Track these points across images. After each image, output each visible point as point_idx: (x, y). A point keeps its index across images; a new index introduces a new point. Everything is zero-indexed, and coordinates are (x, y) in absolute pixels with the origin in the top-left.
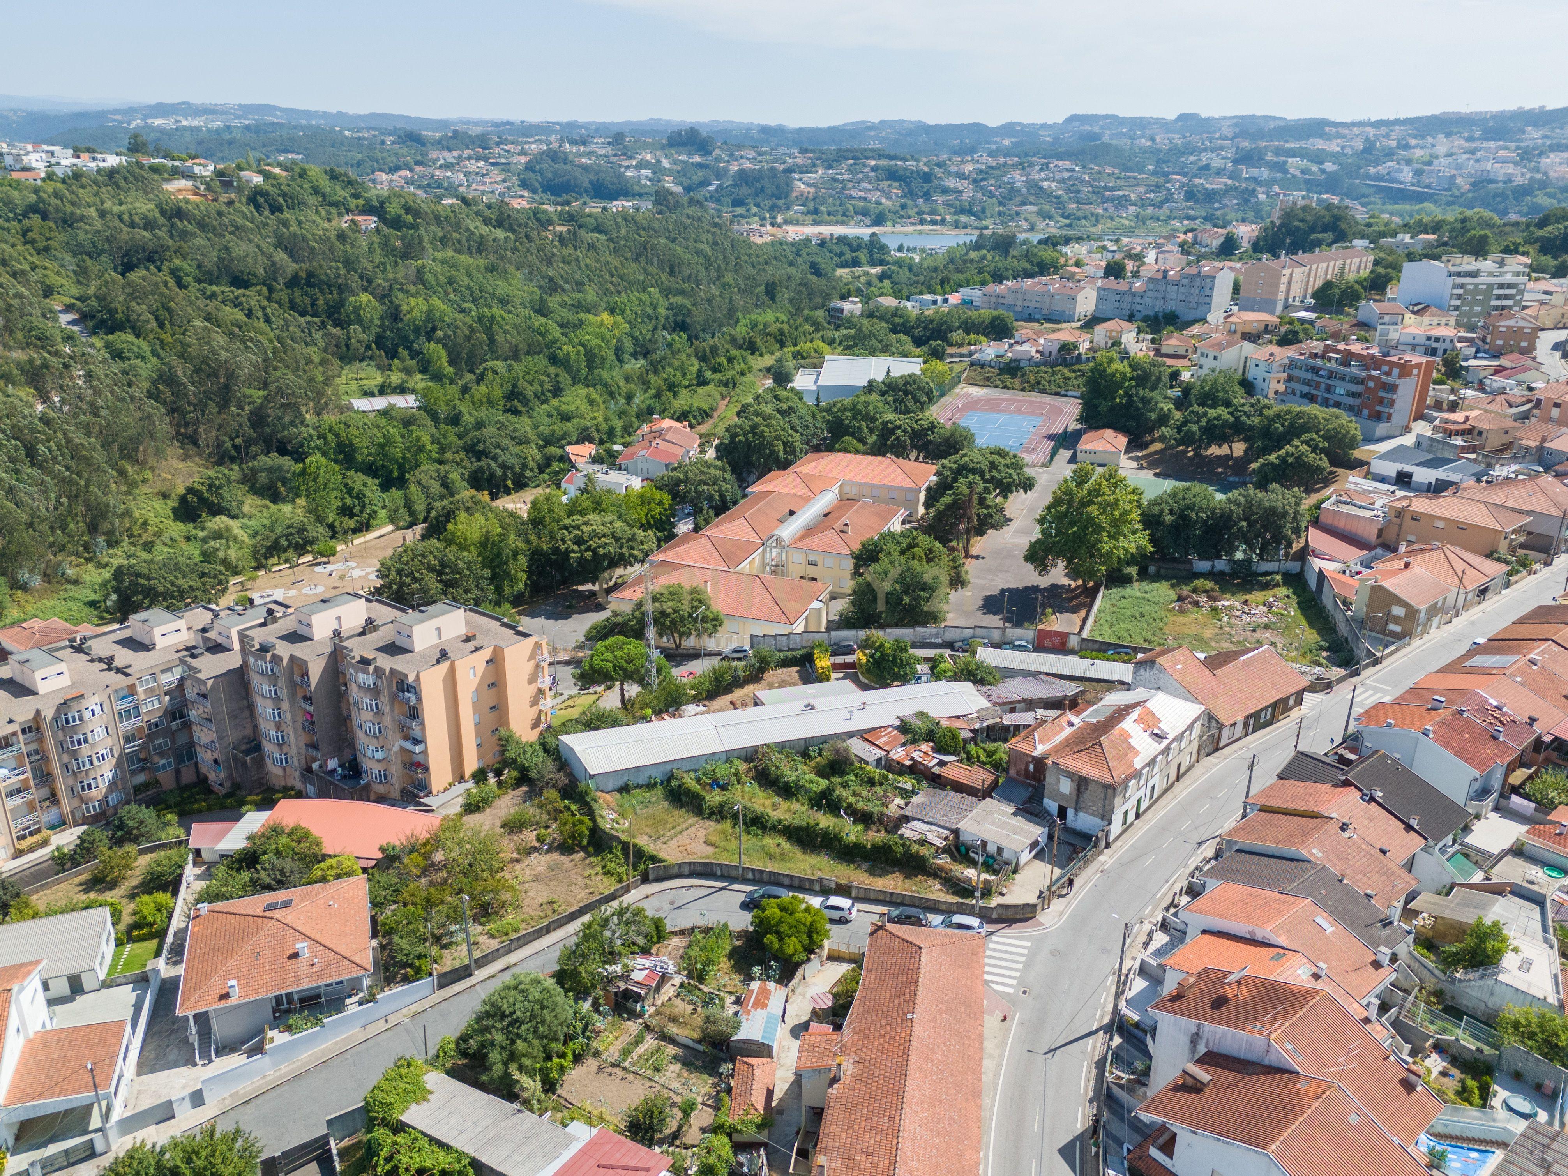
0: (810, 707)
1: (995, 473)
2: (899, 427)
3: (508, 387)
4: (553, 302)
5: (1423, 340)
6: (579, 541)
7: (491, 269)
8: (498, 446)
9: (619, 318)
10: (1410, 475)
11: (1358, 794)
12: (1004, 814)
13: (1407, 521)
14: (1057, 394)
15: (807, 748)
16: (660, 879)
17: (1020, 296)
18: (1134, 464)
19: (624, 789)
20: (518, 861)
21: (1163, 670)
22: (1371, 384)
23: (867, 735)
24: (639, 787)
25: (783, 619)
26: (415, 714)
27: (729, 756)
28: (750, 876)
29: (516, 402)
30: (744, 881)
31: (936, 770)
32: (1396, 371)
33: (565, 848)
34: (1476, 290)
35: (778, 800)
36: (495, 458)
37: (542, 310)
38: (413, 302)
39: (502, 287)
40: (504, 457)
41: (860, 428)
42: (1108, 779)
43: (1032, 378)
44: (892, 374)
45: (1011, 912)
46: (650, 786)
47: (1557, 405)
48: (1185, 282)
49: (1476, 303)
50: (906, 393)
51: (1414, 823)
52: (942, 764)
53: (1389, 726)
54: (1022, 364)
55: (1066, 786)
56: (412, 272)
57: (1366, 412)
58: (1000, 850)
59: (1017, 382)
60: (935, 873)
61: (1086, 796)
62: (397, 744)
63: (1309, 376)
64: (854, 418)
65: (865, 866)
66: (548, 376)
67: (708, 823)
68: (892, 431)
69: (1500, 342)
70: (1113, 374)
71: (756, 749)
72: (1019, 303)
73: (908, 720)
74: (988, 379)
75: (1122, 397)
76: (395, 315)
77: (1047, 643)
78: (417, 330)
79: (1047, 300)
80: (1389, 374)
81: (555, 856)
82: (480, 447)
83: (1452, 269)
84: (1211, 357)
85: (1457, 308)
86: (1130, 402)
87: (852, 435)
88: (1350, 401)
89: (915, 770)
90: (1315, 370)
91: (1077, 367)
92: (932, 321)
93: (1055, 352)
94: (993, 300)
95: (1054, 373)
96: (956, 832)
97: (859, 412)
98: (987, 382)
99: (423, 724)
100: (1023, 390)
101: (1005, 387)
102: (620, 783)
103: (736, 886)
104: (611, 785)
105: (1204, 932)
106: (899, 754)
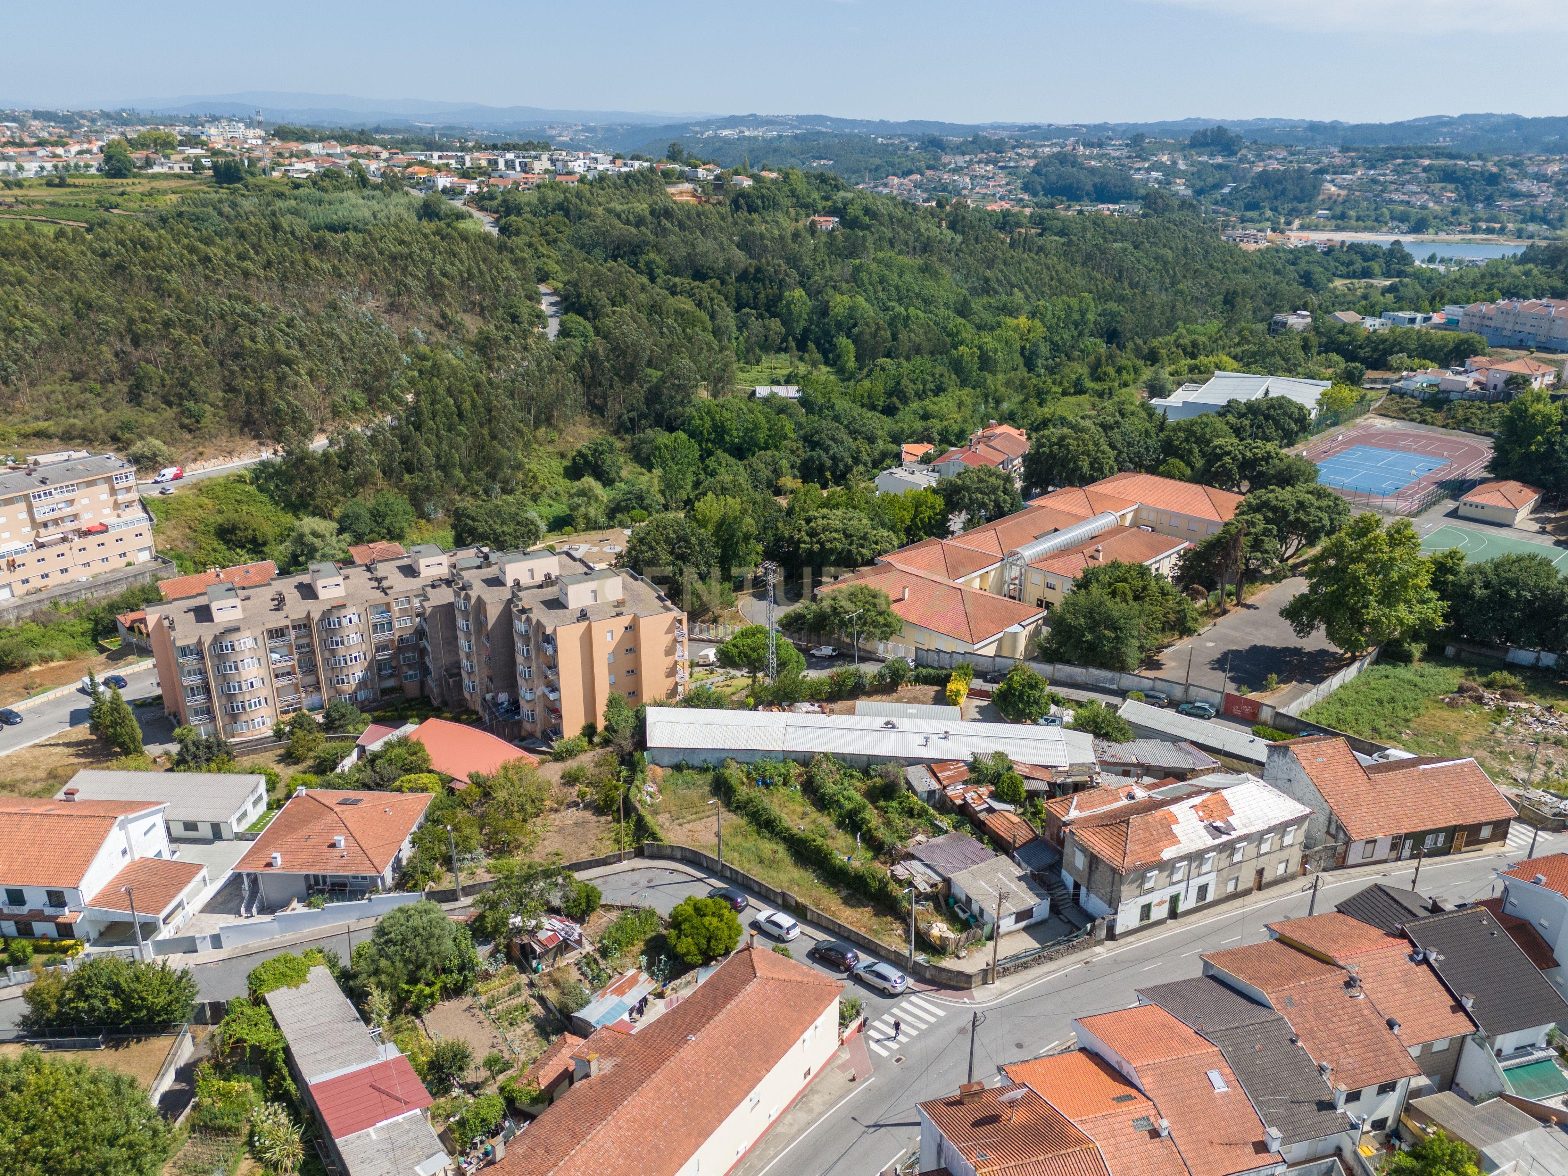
0: (890, 725)
1: (1301, 515)
2: (1228, 453)
3: (891, 384)
4: (977, 304)
6: (812, 534)
7: (925, 269)
8: (833, 439)
9: (1037, 322)
11: (1409, 950)
12: (1008, 875)
15: (869, 765)
16: (652, 857)
17: (1511, 319)
18: (1536, 527)
19: (678, 768)
20: (556, 811)
21: (1295, 761)
23: (933, 766)
24: (693, 768)
25: (967, 637)
26: (553, 666)
27: (786, 756)
28: (728, 874)
29: (895, 399)
30: (722, 877)
31: (982, 816)
33: (600, 810)
35: (810, 809)
37: (963, 311)
38: (838, 298)
39: (931, 287)
41: (1190, 452)
42: (1117, 862)
43: (1460, 414)
44: (1271, 395)
45: (944, 976)
46: (704, 770)
50: (1267, 417)
51: (1469, 1004)
52: (991, 810)
53: (1537, 882)
54: (1452, 396)
55: (1080, 861)
56: (848, 270)
58: (982, 911)
59: (1440, 417)
60: (903, 917)
61: (1097, 876)
62: (541, 689)
64: (1187, 440)
65: (844, 893)
66: (933, 375)
67: (731, 816)
68: (1219, 457)
71: (812, 754)
72: (1509, 326)
73: (980, 757)
74: (1404, 410)
75: (1540, 444)
77: (1236, 711)
79: (1545, 325)
81: (588, 815)
82: (816, 438)
87: (1181, 458)
89: (964, 813)
92: (1384, 341)
93: (1501, 385)
94: (1476, 320)
95: (1491, 410)
96: (947, 881)
97: (1193, 433)
98: (1403, 414)
99: (558, 674)
100: (1445, 426)
101: (1424, 422)
102: (675, 760)
103: (713, 881)
104: (666, 760)
105: (1083, 1050)
106: (955, 792)
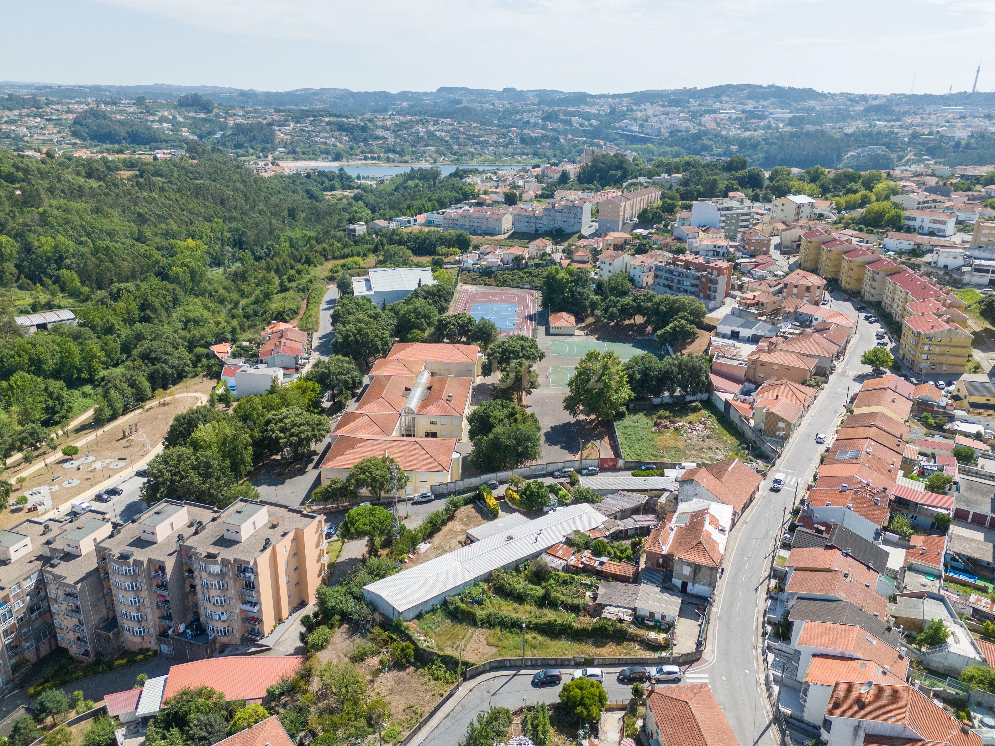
0: (510, 538)
2: (450, 323)
3: (139, 301)
4: (148, 232)
5: (711, 247)
6: (283, 430)
7: (97, 211)
9: (200, 242)
10: (738, 333)
11: (840, 553)
12: (655, 593)
13: (759, 367)
14: (518, 287)
15: (517, 566)
16: (473, 677)
17: (467, 220)
18: (582, 333)
19: (419, 617)
20: (372, 681)
21: (698, 484)
22: (703, 280)
23: (549, 550)
24: (428, 612)
25: (441, 469)
26: (251, 586)
27: (475, 582)
28: (529, 663)
29: (148, 312)
30: (526, 667)
31: (599, 568)
32: (715, 272)
33: (399, 665)
34: (731, 218)
35: (516, 605)
36: (165, 362)
37: (141, 239)
38: (43, 239)
39: (107, 224)
40: (172, 360)
42: (713, 565)
43: (501, 278)
45: (689, 657)
46: (433, 611)
47: (796, 286)
48: (566, 210)
49: (731, 224)
51: (870, 565)
52: (602, 563)
53: (828, 505)
54: (494, 269)
55: (687, 571)
56: (37, 217)
57: (702, 295)
58: (663, 617)
59: (492, 280)
60: (633, 639)
61: (700, 575)
62: (238, 607)
63: (668, 275)
65: (590, 641)
66: (168, 291)
67: (482, 630)
69: (752, 248)
70: (562, 280)
71: (490, 573)
72: (467, 224)
73: (571, 537)
74: (475, 280)
75: (568, 293)
76: (28, 249)
77: (606, 466)
78: (48, 260)
79: (484, 222)
80: (711, 273)
81: (395, 673)
83: (719, 206)
84: (607, 263)
85: (723, 228)
86: (573, 296)
88: (693, 289)
89: (587, 570)
90: (671, 272)
91: (526, 270)
92: (418, 238)
93: (510, 261)
94: (450, 222)
95: (513, 275)
96: (634, 610)
97: (419, 313)
98: (474, 282)
99: (259, 592)
100: (497, 285)
102: (417, 612)
103: (523, 672)
104: (412, 615)
105: (814, 656)
106: (573, 560)
